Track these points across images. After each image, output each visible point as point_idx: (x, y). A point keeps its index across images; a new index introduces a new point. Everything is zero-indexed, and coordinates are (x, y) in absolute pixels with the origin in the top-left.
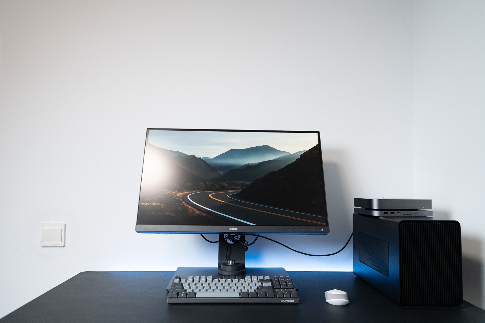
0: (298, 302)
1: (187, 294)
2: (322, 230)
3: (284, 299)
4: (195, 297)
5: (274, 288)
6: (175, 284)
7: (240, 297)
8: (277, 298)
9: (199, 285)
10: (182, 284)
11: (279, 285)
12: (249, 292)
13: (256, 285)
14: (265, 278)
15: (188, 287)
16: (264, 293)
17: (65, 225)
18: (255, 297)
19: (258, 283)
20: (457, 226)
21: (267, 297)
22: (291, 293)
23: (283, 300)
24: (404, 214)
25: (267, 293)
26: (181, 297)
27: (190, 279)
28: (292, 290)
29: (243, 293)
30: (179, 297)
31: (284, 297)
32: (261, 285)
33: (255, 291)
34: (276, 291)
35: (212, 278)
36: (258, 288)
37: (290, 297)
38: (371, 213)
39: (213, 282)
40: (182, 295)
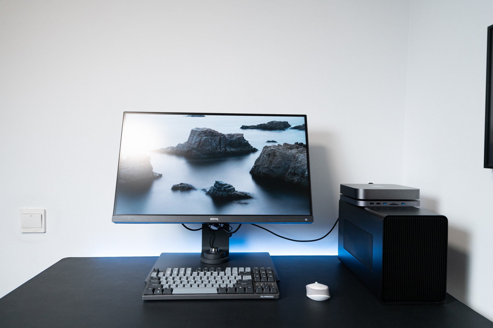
0: (278, 298)
1: (163, 290)
2: (306, 220)
3: (264, 294)
4: (171, 293)
5: (254, 282)
6: (152, 278)
7: (218, 293)
8: (256, 293)
9: (177, 279)
10: (159, 279)
11: (259, 278)
12: (228, 287)
13: (235, 278)
14: (246, 271)
15: (165, 281)
16: (243, 289)
17: (45, 211)
18: (234, 293)
19: (238, 276)
20: (444, 221)
21: (246, 292)
22: (271, 288)
23: (262, 296)
24: (390, 204)
25: (246, 288)
26: (157, 294)
27: (168, 272)
28: (273, 284)
29: (221, 288)
30: (154, 294)
31: (264, 292)
32: (240, 278)
33: (234, 286)
34: (256, 285)
35: (191, 270)
36: (237, 282)
37: (269, 292)
38: (357, 203)
39: (191, 275)
40: (158, 291)
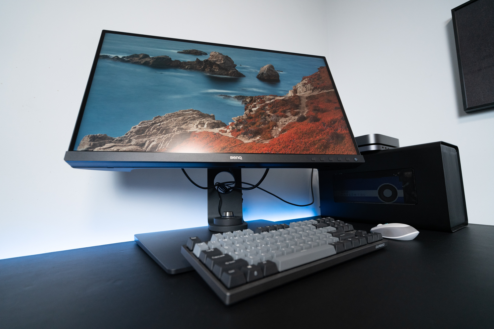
1: (263, 269)
2: (356, 159)
3: (375, 243)
4: (277, 272)
6: (206, 253)
7: (337, 253)
18: (350, 248)
23: (377, 245)
26: (252, 280)
30: (248, 281)
31: (374, 240)
37: (378, 240)
40: (256, 273)
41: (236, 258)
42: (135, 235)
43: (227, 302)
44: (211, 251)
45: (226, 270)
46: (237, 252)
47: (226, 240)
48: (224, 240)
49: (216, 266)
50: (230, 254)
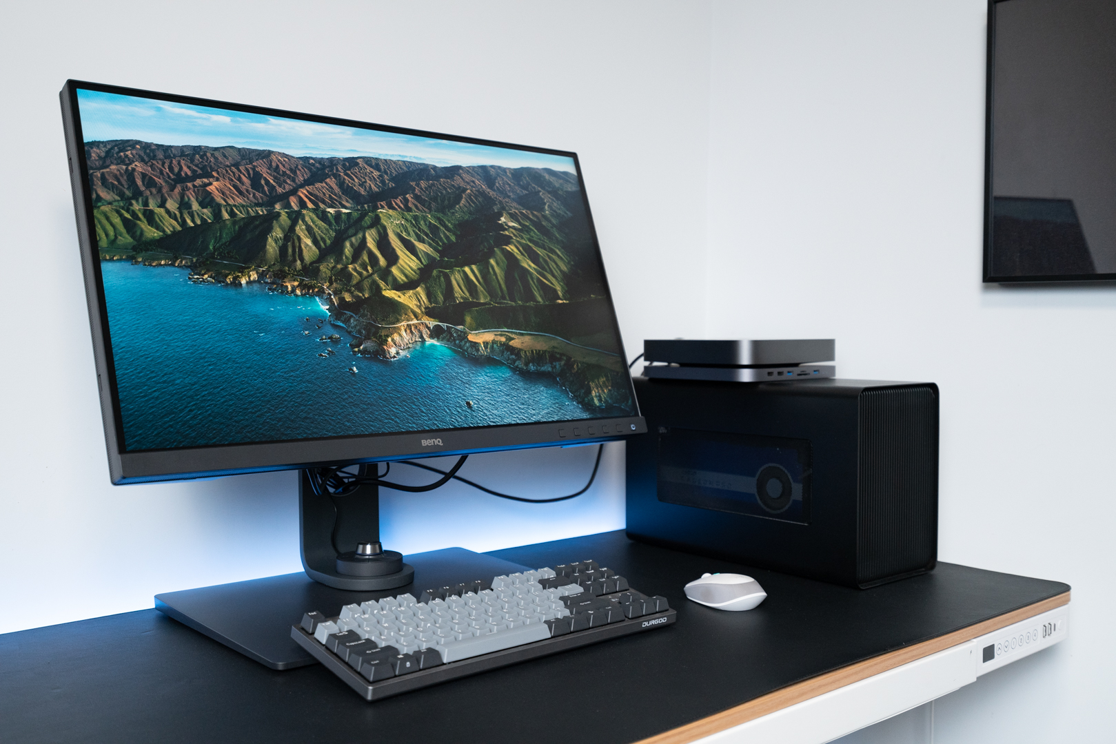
0: (674, 620)
1: (418, 660)
2: (633, 427)
3: (645, 618)
4: (440, 662)
7: (552, 637)
8: (629, 618)
11: (599, 587)
14: (549, 577)
18: (584, 627)
19: (550, 590)
23: (646, 621)
24: (798, 374)
26: (403, 672)
30: (397, 673)
31: (644, 613)
32: (561, 594)
37: (654, 611)
38: (734, 375)
40: (408, 664)
41: (383, 644)
42: (156, 597)
43: (369, 697)
44: (344, 635)
45: (367, 661)
46: (384, 636)
47: (366, 616)
48: (363, 617)
49: (353, 655)
50: (373, 639)
